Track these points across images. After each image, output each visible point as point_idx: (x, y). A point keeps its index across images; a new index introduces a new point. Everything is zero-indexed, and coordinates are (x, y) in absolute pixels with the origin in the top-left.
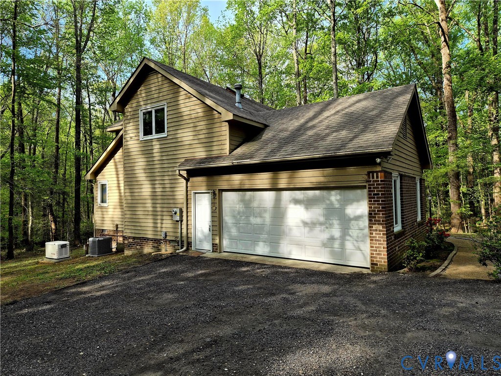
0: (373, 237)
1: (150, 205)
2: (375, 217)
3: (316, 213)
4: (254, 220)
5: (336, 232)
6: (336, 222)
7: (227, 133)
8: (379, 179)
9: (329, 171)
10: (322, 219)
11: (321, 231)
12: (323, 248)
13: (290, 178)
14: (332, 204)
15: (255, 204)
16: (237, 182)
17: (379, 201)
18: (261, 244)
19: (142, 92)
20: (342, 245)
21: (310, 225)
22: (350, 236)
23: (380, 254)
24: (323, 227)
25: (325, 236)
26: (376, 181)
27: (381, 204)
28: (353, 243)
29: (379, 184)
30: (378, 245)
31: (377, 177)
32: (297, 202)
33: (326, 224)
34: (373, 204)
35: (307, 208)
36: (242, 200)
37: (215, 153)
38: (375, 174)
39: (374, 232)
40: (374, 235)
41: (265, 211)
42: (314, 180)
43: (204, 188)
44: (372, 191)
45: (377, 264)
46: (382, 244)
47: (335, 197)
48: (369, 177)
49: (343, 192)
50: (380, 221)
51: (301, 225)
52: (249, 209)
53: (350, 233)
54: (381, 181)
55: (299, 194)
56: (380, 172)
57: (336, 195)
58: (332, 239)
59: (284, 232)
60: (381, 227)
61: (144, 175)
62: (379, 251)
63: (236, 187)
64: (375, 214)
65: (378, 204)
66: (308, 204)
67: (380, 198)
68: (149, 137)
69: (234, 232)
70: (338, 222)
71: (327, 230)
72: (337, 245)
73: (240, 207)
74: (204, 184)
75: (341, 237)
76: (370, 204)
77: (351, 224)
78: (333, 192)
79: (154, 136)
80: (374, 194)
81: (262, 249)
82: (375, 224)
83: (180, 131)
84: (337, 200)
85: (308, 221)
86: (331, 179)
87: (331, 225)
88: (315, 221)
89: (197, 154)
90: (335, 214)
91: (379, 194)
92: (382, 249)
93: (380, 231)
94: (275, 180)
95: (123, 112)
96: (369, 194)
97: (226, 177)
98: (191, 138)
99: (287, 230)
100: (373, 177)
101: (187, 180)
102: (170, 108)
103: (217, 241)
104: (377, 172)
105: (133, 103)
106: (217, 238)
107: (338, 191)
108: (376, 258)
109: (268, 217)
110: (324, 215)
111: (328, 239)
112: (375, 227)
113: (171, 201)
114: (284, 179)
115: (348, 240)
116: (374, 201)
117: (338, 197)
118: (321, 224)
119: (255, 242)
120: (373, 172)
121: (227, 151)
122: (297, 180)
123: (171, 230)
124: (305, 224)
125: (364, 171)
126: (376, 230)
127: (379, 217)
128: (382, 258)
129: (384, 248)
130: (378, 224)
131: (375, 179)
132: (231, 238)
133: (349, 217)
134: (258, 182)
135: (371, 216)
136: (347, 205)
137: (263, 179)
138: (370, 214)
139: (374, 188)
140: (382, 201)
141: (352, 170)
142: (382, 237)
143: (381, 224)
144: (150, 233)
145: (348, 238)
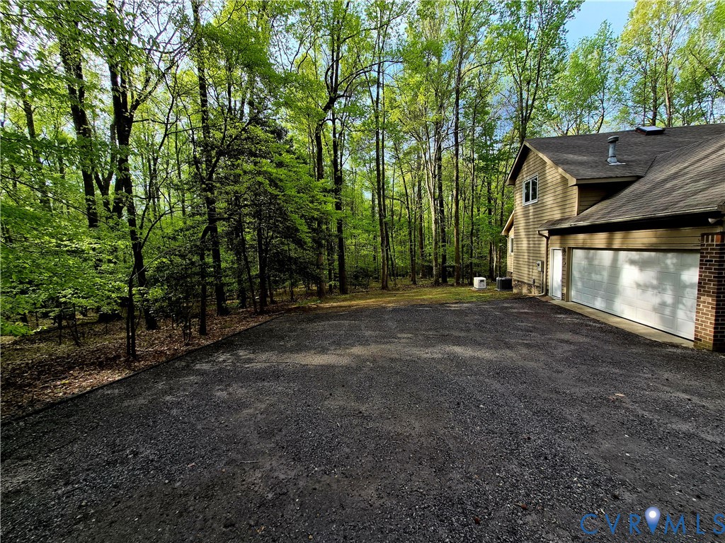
0: (700, 309)
1: (526, 257)
2: (704, 287)
3: (650, 276)
4: (594, 277)
5: (668, 298)
6: (669, 287)
7: (577, 195)
8: (715, 243)
9: (660, 231)
10: (655, 282)
11: (653, 295)
12: (654, 313)
13: (624, 238)
14: (666, 267)
15: (596, 262)
16: (581, 241)
17: (711, 269)
18: (599, 299)
19: (525, 168)
20: (674, 314)
21: (643, 287)
22: (683, 304)
23: (706, 330)
24: (655, 291)
25: (656, 300)
26: (710, 245)
27: (712, 273)
28: (686, 313)
29: (713, 249)
30: (704, 319)
31: (712, 240)
32: (632, 262)
33: (659, 288)
34: (704, 272)
35: (641, 270)
36: (587, 258)
37: (567, 215)
38: (710, 237)
39: (701, 305)
40: (701, 307)
41: (604, 269)
42: (646, 241)
43: (558, 245)
44: (705, 257)
45: (700, 340)
46: (709, 319)
47: (671, 260)
48: (703, 240)
49: (680, 255)
50: (709, 292)
51: (635, 286)
52: (591, 267)
53: (684, 302)
54: (717, 245)
55: (634, 255)
56: (717, 234)
57: (671, 258)
58: (663, 304)
59: (618, 291)
60: (710, 300)
61: (524, 233)
62: (705, 326)
63: (580, 246)
64: (705, 284)
65: (710, 273)
66: (643, 265)
67: (714, 265)
68: (528, 203)
69: (579, 284)
70: (671, 287)
71: (659, 295)
72: (667, 311)
73: (584, 263)
74: (558, 242)
75: (673, 304)
76: (700, 272)
77: (686, 292)
78: (670, 255)
79: (531, 202)
80: (706, 261)
81: (599, 304)
82: (704, 295)
83: (545, 197)
84: (673, 264)
85: (641, 283)
86: (664, 240)
87: (664, 290)
88: (648, 283)
89: (555, 216)
90: (669, 279)
91: (712, 261)
92: (709, 324)
93: (709, 303)
94: (610, 241)
95: (514, 184)
96: (701, 260)
97: (573, 236)
98: (552, 202)
99: (621, 289)
100: (707, 241)
101: (548, 238)
102: (540, 178)
103: (565, 292)
104: (713, 234)
105: (520, 178)
106: (565, 289)
107: (675, 254)
108: (701, 333)
109: (605, 274)
110: (658, 279)
111: (660, 304)
112: (703, 298)
113: (538, 255)
114: (618, 239)
115: (681, 309)
116: (706, 268)
117: (675, 261)
118: (654, 287)
119: (595, 297)
120: (708, 235)
121: (576, 213)
122: (630, 241)
123: (537, 278)
124: (638, 285)
125: (699, 232)
126: (704, 302)
127: (709, 288)
128: (707, 335)
129: (711, 323)
130: (708, 296)
131: (710, 242)
132: (577, 291)
133: (685, 284)
134: (597, 241)
135: (701, 285)
136: (683, 270)
137: (600, 239)
138: (699, 283)
139: (707, 253)
140: (715, 269)
141: (687, 231)
142: (710, 311)
143: (711, 296)
144: (526, 278)
145: (681, 306)
